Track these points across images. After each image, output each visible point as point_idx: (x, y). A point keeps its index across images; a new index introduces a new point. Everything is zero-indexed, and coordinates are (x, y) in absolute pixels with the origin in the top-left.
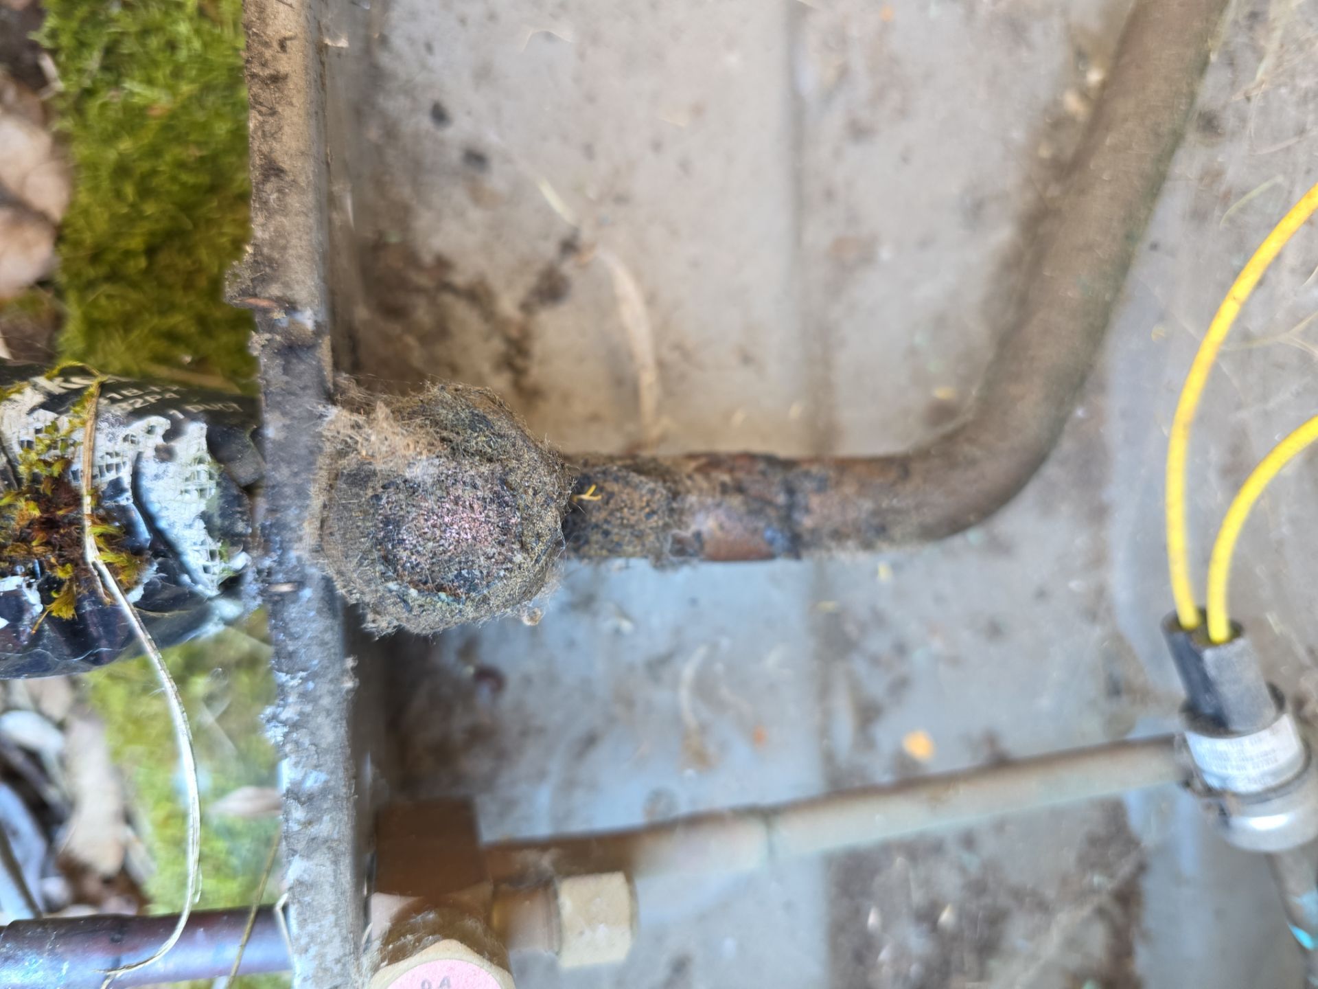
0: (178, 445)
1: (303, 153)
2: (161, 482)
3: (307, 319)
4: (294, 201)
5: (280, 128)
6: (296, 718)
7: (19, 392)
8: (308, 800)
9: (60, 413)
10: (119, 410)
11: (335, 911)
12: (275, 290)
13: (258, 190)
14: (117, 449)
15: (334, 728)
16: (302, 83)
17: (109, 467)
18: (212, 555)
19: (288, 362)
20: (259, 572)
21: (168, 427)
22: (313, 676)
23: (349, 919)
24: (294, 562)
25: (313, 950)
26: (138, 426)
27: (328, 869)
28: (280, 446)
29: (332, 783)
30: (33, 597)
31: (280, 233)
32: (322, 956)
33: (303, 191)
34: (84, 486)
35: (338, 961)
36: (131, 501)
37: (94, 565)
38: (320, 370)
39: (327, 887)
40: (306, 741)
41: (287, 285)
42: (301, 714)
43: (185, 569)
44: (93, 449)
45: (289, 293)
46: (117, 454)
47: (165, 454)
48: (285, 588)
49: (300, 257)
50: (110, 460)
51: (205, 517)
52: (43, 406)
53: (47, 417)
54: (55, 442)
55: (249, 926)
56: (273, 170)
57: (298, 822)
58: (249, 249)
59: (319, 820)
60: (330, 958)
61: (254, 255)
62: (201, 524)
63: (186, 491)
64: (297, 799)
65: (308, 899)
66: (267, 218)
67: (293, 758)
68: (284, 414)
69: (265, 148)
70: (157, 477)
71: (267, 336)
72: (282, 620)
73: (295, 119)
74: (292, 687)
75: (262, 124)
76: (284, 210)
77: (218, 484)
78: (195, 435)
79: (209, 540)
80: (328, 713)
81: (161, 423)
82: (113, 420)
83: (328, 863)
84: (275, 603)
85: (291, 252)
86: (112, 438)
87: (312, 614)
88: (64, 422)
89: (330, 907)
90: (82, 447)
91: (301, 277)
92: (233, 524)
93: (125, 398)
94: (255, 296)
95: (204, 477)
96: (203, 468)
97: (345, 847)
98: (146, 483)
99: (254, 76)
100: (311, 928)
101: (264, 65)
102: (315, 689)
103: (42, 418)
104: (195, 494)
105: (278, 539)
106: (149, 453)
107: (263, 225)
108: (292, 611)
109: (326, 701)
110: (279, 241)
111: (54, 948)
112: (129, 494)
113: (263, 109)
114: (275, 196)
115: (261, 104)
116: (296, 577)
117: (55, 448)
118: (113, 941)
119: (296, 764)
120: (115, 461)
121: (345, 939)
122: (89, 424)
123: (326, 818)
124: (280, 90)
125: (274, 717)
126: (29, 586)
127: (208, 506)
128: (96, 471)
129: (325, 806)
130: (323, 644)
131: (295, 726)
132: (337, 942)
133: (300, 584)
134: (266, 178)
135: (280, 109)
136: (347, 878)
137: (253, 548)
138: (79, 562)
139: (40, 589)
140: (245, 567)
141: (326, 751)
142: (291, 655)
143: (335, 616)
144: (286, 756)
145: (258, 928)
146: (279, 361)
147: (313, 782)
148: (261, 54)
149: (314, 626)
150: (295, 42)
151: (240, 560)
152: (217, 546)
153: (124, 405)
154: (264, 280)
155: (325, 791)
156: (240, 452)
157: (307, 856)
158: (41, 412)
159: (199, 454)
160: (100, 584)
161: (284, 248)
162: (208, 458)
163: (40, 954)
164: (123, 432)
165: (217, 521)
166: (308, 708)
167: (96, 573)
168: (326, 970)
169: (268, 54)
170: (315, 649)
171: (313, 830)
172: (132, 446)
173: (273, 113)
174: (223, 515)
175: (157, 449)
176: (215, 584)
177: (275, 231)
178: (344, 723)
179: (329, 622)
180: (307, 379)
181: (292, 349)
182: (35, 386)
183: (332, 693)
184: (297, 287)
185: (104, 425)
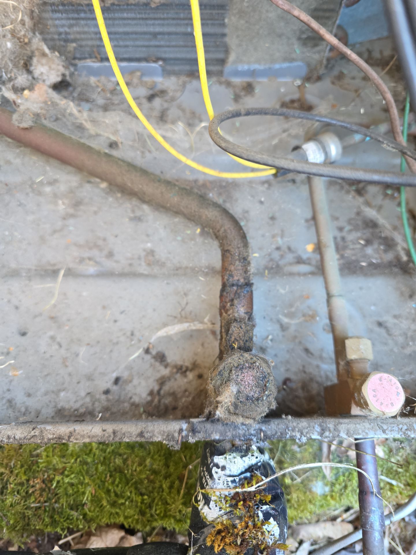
0: (221, 464)
1: (136, 425)
2: (232, 469)
3: (185, 426)
4: (150, 428)
5: (129, 432)
6: (300, 433)
7: (204, 513)
8: (323, 430)
9: (211, 500)
10: (210, 482)
11: (356, 424)
12: (176, 435)
13: (147, 439)
14: (222, 482)
15: (302, 422)
16: (116, 425)
17: (227, 484)
18: (253, 455)
19: (197, 432)
20: (257, 442)
21: (215, 467)
22: (287, 427)
23: (358, 420)
24: (255, 432)
25: (367, 431)
26: (215, 476)
27: (343, 426)
28: (221, 435)
29: (319, 424)
30: (265, 507)
31: (159, 433)
32: (368, 428)
33: (147, 426)
34: (233, 492)
35: (370, 424)
36: (237, 477)
37: (256, 488)
38: (200, 422)
39: (349, 426)
40: (306, 430)
41: (175, 431)
42: (298, 431)
43: (257, 464)
44: (222, 489)
45: (177, 431)
46: (224, 482)
47: (224, 468)
48: (262, 434)
49: (167, 427)
50: (225, 484)
51: (242, 457)
52: (208, 505)
53: (212, 504)
54: (220, 500)
55: (361, 452)
56: (141, 434)
57: (329, 434)
58: (164, 442)
59: (329, 428)
60: (369, 426)
61: (166, 440)
62: (244, 458)
63: (234, 462)
64: (323, 434)
65: (352, 432)
66: (155, 436)
67: (311, 434)
68: (212, 433)
69: (135, 437)
70: (230, 471)
71: (190, 437)
72: (271, 436)
73: (126, 427)
74: (291, 434)
75: (127, 437)
76: (153, 431)
77: (232, 453)
78: (218, 459)
79: (248, 456)
80: (298, 424)
81: (214, 470)
82: (213, 484)
83: (342, 426)
84: (266, 438)
85: (165, 430)
86: (219, 483)
87: (270, 427)
88: (213, 498)
89: (354, 426)
90: (221, 492)
91: (172, 427)
92: (243, 449)
93: (206, 481)
94: (178, 441)
95: (230, 457)
96: (228, 457)
97: (337, 420)
98: (232, 474)
99: (113, 439)
100: (360, 432)
101: (110, 436)
102: (291, 427)
103: (212, 505)
104: (235, 460)
105: (248, 436)
106: (223, 472)
107: (157, 438)
108: (269, 433)
109: (295, 424)
110: (162, 433)
111: (368, 512)
112: (235, 478)
113: (123, 437)
114: (148, 434)
115: (122, 437)
116: (259, 431)
117: (221, 500)
118: (366, 494)
119: (313, 434)
120: (225, 483)
121: (364, 422)
122: (214, 490)
123: (328, 426)
124: (118, 432)
125: (299, 439)
126: (261, 508)
127: (239, 456)
128: (228, 488)
129: (325, 426)
130: (278, 424)
131: (302, 433)
132: (364, 424)
133: (261, 430)
134: (144, 436)
135: (123, 432)
136: (346, 420)
137: (250, 444)
138: (255, 493)
139: (263, 505)
140: (256, 446)
141: (309, 425)
142: (281, 434)
143: (270, 421)
144: (310, 436)
145: (362, 450)
146: (197, 434)
147: (318, 429)
148: (107, 437)
149: (273, 427)
150: (103, 427)
151: (254, 447)
152: (250, 454)
153: (208, 481)
154: (173, 437)
155: (320, 425)
156: (222, 447)
157: (339, 431)
158: (210, 506)
159: (223, 458)
160: (261, 488)
161: (164, 432)
162: (225, 455)
163: (370, 516)
164: (217, 481)
165: (243, 454)
166: (297, 429)
167: (258, 488)
168: (373, 428)
169: (107, 435)
170: (280, 427)
171: (332, 429)
172: (221, 478)
173: (124, 434)
174: (241, 452)
175: (222, 470)
176: (261, 455)
177: (159, 434)
178: (301, 419)
179: (272, 422)
180: (202, 426)
181: (193, 430)
182: (202, 509)
183: (292, 422)
184: (175, 429)
185: (215, 486)
